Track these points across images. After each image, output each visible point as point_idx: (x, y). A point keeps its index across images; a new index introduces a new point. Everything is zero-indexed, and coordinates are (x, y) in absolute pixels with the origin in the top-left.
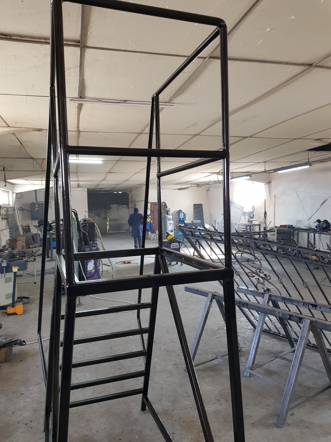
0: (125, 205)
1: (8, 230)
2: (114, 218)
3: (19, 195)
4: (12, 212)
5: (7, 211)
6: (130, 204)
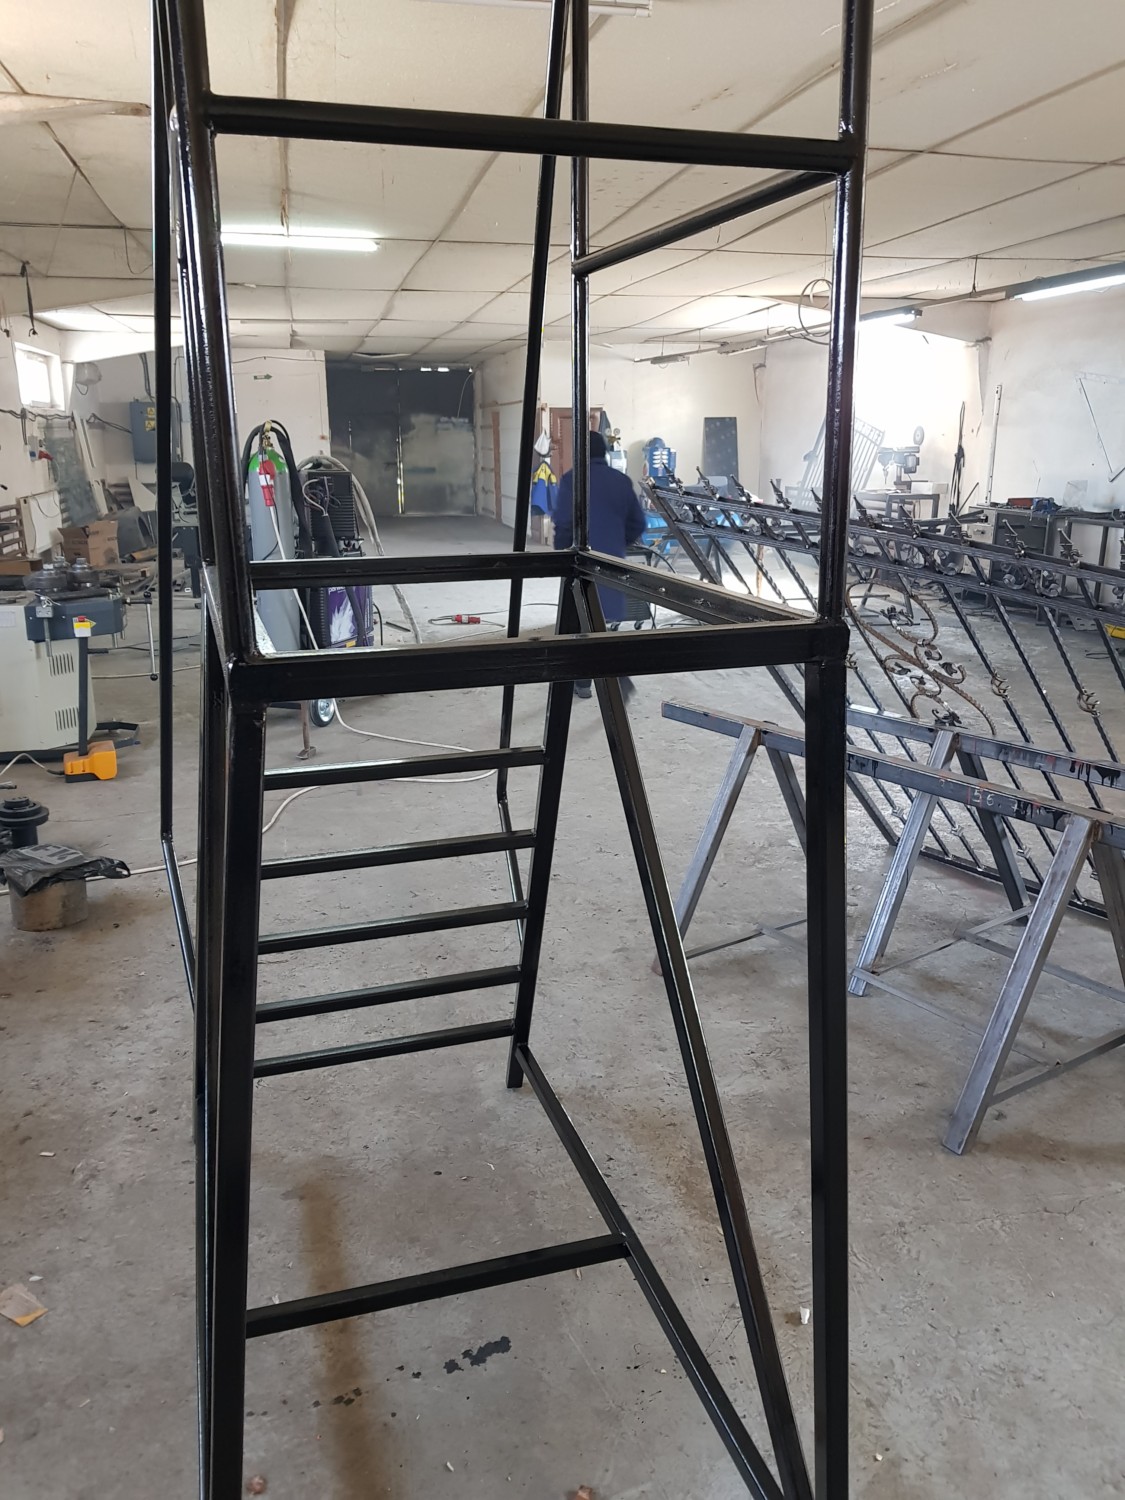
0: (460, 417)
1: (57, 497)
2: (423, 463)
3: (86, 373)
4: (67, 434)
5: (48, 428)
6: (478, 413)
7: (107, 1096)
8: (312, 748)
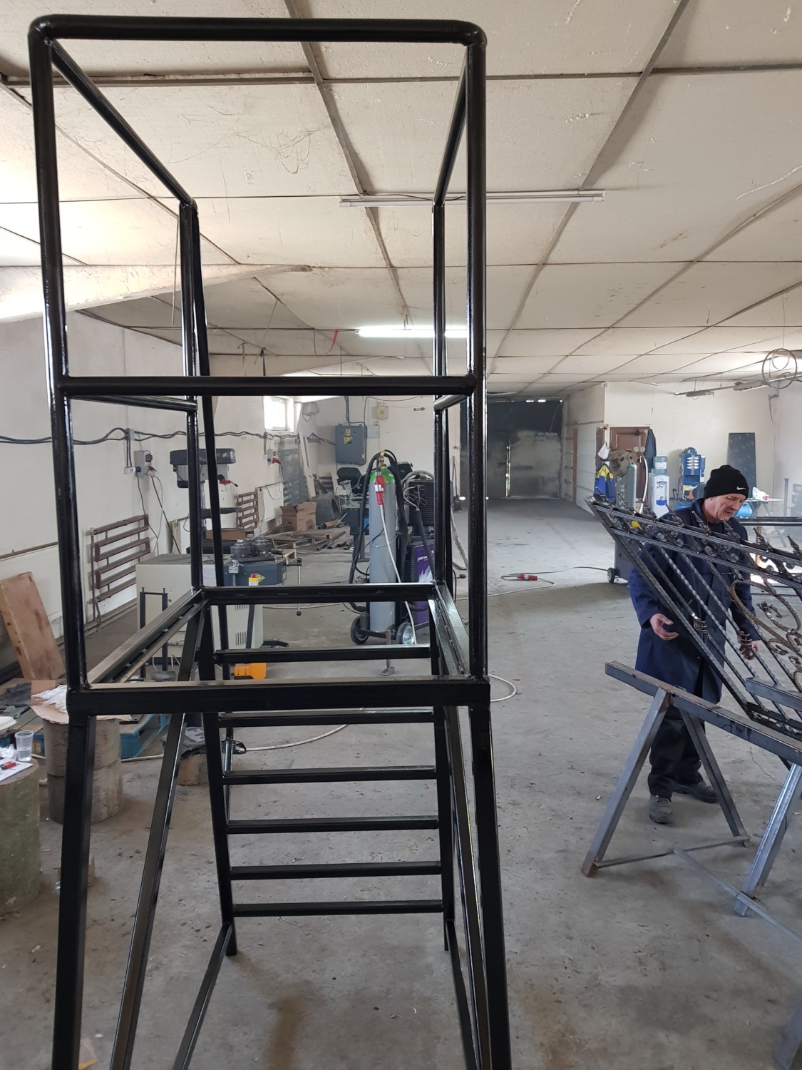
0: (552, 432)
1: (282, 486)
2: (524, 463)
3: (309, 409)
4: (294, 446)
5: (281, 443)
6: (565, 430)
7: (184, 910)
8: (392, 668)
